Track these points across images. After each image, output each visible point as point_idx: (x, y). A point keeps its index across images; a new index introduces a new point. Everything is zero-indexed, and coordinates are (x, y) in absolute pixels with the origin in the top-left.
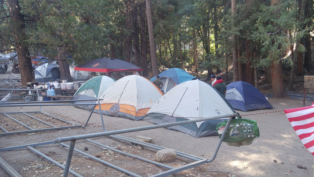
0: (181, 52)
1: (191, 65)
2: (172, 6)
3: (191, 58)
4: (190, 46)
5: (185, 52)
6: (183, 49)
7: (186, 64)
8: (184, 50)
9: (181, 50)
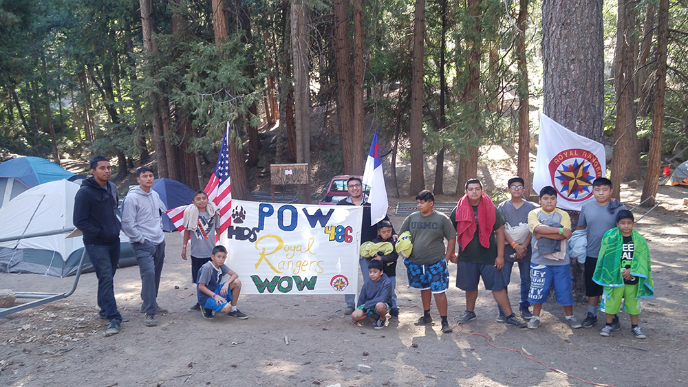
0: (49, 116)
1: (79, 145)
2: (14, 16)
3: (79, 129)
4: (73, 102)
5: (61, 116)
6: (54, 106)
7: (65, 143)
8: (58, 109)
9: (49, 111)
